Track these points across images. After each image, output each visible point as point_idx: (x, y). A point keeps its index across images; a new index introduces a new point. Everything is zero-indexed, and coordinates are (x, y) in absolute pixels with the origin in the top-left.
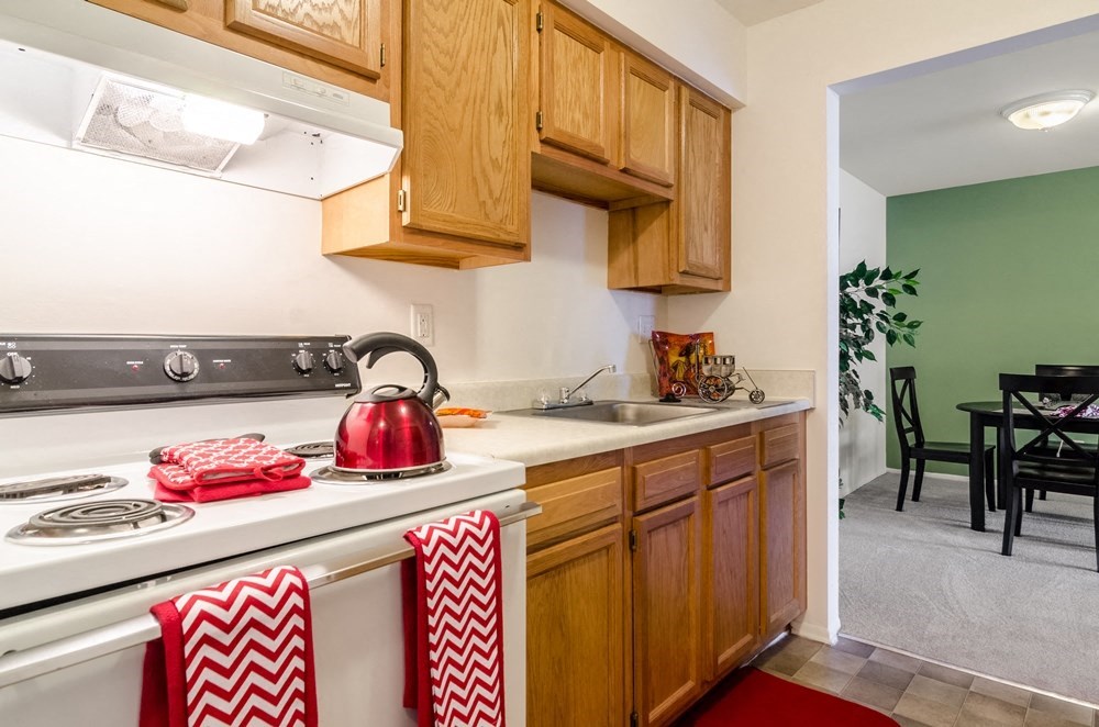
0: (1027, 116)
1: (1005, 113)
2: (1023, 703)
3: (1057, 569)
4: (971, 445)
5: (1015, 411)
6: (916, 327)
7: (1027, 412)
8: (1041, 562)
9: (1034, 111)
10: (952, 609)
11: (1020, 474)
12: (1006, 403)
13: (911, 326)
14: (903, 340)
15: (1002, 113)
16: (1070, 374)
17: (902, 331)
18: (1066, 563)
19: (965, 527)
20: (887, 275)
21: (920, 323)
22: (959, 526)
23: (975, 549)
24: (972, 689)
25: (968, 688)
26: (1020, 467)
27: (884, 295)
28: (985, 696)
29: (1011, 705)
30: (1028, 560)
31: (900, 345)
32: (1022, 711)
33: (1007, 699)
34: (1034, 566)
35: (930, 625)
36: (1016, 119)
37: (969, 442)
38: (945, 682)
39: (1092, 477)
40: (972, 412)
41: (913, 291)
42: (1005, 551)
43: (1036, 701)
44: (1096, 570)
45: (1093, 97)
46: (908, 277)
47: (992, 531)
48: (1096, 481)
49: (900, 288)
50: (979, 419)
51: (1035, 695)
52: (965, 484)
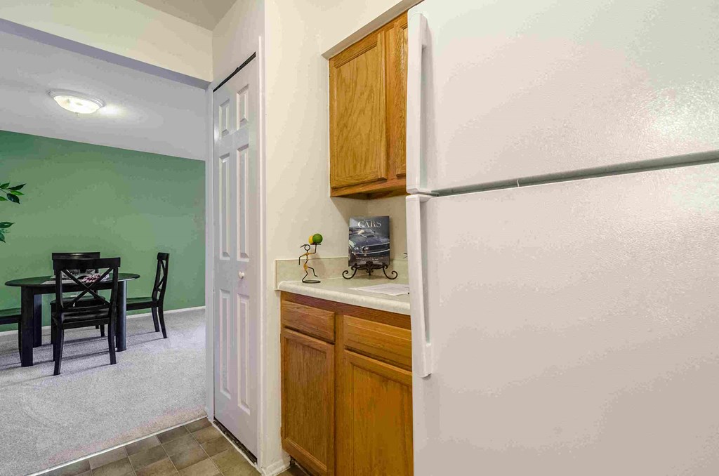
0: (68, 101)
1: (52, 94)
2: (125, 455)
3: (91, 371)
4: (22, 308)
5: (63, 282)
6: (7, 227)
7: (73, 281)
8: (80, 370)
9: (74, 100)
10: (45, 426)
11: (66, 321)
12: (58, 279)
13: (2, 226)
15: (50, 93)
16: (76, 258)
18: (93, 366)
19: (17, 367)
21: (10, 224)
22: (14, 368)
23: (34, 379)
24: (92, 468)
25: (89, 469)
26: (65, 316)
28: (102, 467)
29: (119, 461)
30: (72, 373)
32: (127, 461)
33: (114, 459)
34: (78, 374)
35: (37, 445)
36: (60, 100)
37: (20, 307)
39: (107, 313)
40: (22, 286)
41: (16, 200)
42: (57, 372)
43: (129, 450)
44: (111, 364)
45: (104, 105)
46: (14, 189)
47: (41, 362)
48: (109, 315)
49: (6, 197)
50: (30, 290)
51: (126, 446)
52: (15, 335)
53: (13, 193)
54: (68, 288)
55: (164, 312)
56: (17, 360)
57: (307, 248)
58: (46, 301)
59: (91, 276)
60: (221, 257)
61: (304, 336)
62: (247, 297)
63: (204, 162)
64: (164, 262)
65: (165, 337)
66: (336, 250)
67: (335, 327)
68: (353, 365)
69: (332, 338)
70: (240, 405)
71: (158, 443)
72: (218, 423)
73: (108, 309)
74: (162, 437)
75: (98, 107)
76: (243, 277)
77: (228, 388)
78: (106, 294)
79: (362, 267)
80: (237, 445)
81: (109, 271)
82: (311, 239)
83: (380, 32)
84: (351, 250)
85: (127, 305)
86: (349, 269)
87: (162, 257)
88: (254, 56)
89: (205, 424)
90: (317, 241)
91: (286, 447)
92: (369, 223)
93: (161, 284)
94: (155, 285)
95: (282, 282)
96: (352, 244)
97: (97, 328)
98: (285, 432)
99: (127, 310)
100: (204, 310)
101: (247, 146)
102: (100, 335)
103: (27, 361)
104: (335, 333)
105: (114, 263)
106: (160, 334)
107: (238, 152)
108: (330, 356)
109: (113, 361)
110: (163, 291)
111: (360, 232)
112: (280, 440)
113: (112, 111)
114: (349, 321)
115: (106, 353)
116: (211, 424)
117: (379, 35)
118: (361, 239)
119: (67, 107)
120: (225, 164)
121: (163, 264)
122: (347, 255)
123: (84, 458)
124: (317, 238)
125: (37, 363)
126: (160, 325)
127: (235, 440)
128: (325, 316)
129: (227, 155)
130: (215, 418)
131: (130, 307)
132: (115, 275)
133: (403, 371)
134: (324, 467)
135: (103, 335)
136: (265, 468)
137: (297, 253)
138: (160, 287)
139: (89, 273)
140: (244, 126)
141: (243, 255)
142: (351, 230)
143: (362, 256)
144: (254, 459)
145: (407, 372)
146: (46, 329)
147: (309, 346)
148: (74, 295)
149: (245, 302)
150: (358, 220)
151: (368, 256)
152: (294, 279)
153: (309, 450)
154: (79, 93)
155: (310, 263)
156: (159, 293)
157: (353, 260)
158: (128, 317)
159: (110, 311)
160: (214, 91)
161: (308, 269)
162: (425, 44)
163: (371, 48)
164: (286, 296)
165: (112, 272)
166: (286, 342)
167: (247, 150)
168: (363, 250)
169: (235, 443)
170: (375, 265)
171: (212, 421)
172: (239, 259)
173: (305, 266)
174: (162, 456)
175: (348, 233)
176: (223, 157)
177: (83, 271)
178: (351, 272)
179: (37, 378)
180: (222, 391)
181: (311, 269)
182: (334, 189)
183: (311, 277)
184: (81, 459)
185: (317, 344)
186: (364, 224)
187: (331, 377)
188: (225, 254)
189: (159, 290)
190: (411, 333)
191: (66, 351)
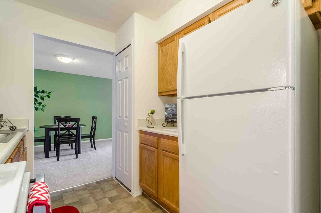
0: (62, 59)
1: (56, 56)
2: (85, 187)
3: (70, 160)
5: (60, 127)
6: (45, 106)
7: (63, 127)
11: (61, 141)
12: (58, 125)
13: (43, 106)
14: (40, 110)
15: (55, 56)
16: (62, 118)
17: (40, 107)
19: (44, 158)
20: (43, 92)
21: (46, 105)
22: (42, 158)
24: (75, 190)
26: (61, 139)
27: (41, 97)
28: (78, 190)
30: (62, 161)
31: (39, 111)
34: (65, 161)
35: (56, 182)
36: (59, 58)
37: (45, 136)
38: (69, 192)
39: (75, 139)
40: (46, 128)
41: (49, 97)
42: (58, 160)
43: (87, 186)
44: (77, 158)
45: (74, 59)
46: (48, 93)
47: (52, 157)
48: (76, 140)
49: (46, 96)
50: (48, 130)
51: (86, 185)
52: (43, 147)
53: (48, 95)
54: (62, 129)
55: (95, 140)
56: (44, 155)
57: (149, 115)
58: (52, 134)
59: (69, 125)
60: (118, 118)
61: (147, 146)
62: (127, 132)
63: (112, 80)
64: (95, 120)
65: (95, 149)
66: (160, 115)
67: (158, 143)
68: (164, 155)
69: (157, 147)
70: (125, 172)
71: (96, 184)
72: (117, 179)
73: (75, 138)
74: (97, 183)
75: (71, 60)
76: (126, 125)
77: (120, 166)
78: (74, 132)
79: (169, 122)
80: (124, 186)
81: (76, 123)
82: (151, 112)
83: (177, 35)
84: (165, 116)
85: (82, 137)
86: (165, 123)
87: (94, 118)
88: (131, 44)
89: (112, 179)
90: (153, 112)
91: (141, 186)
92: (173, 106)
93: (93, 129)
94: (91, 129)
95: (140, 127)
96: (166, 113)
97: (70, 145)
98: (141, 181)
99: (82, 138)
100: (112, 140)
101: (128, 77)
102: (71, 148)
103: (47, 156)
104: (158, 145)
105: (77, 120)
106: (93, 148)
107: (124, 79)
108: (156, 153)
109: (77, 157)
110: (94, 132)
111: (169, 109)
112: (139, 184)
113: (77, 61)
114: (163, 140)
115: (74, 154)
116: (114, 179)
117: (176, 36)
118: (170, 112)
119: (62, 61)
120: (120, 83)
121: (94, 121)
122: (164, 118)
123: (72, 187)
124: (153, 111)
125: (50, 157)
126: (93, 145)
127: (123, 185)
128: (154, 139)
129: (121, 80)
130: (115, 178)
131: (83, 137)
132: (78, 125)
133: (177, 156)
134: (154, 192)
135: (72, 148)
136: (134, 193)
137: (145, 117)
138: (93, 130)
139: (68, 123)
140: (127, 70)
141: (126, 117)
142: (166, 108)
143: (170, 118)
144: (130, 191)
145: (178, 156)
146: (52, 145)
147: (149, 150)
148: (64, 132)
149: (127, 134)
150: (169, 105)
151: (172, 118)
152: (144, 126)
153: (149, 187)
154: (65, 55)
155: (150, 121)
156: (93, 132)
157: (166, 120)
158: (82, 142)
159: (76, 138)
160: (116, 56)
161: (149, 123)
162: (183, 51)
163: (173, 41)
164: (141, 132)
165: (77, 124)
166: (141, 149)
167: (128, 79)
168: (170, 116)
169: (123, 186)
170: (174, 122)
171: (114, 178)
172: (125, 119)
173: (148, 121)
174: (98, 188)
175: (165, 109)
176: (119, 81)
177: (66, 123)
178: (166, 124)
179: (51, 162)
180: (118, 167)
181: (151, 122)
182: (159, 93)
183: (150, 126)
184: (71, 188)
185: (152, 149)
186: (171, 106)
187: (156, 160)
188: (120, 117)
189: (93, 131)
190: (178, 143)
191: (61, 153)
